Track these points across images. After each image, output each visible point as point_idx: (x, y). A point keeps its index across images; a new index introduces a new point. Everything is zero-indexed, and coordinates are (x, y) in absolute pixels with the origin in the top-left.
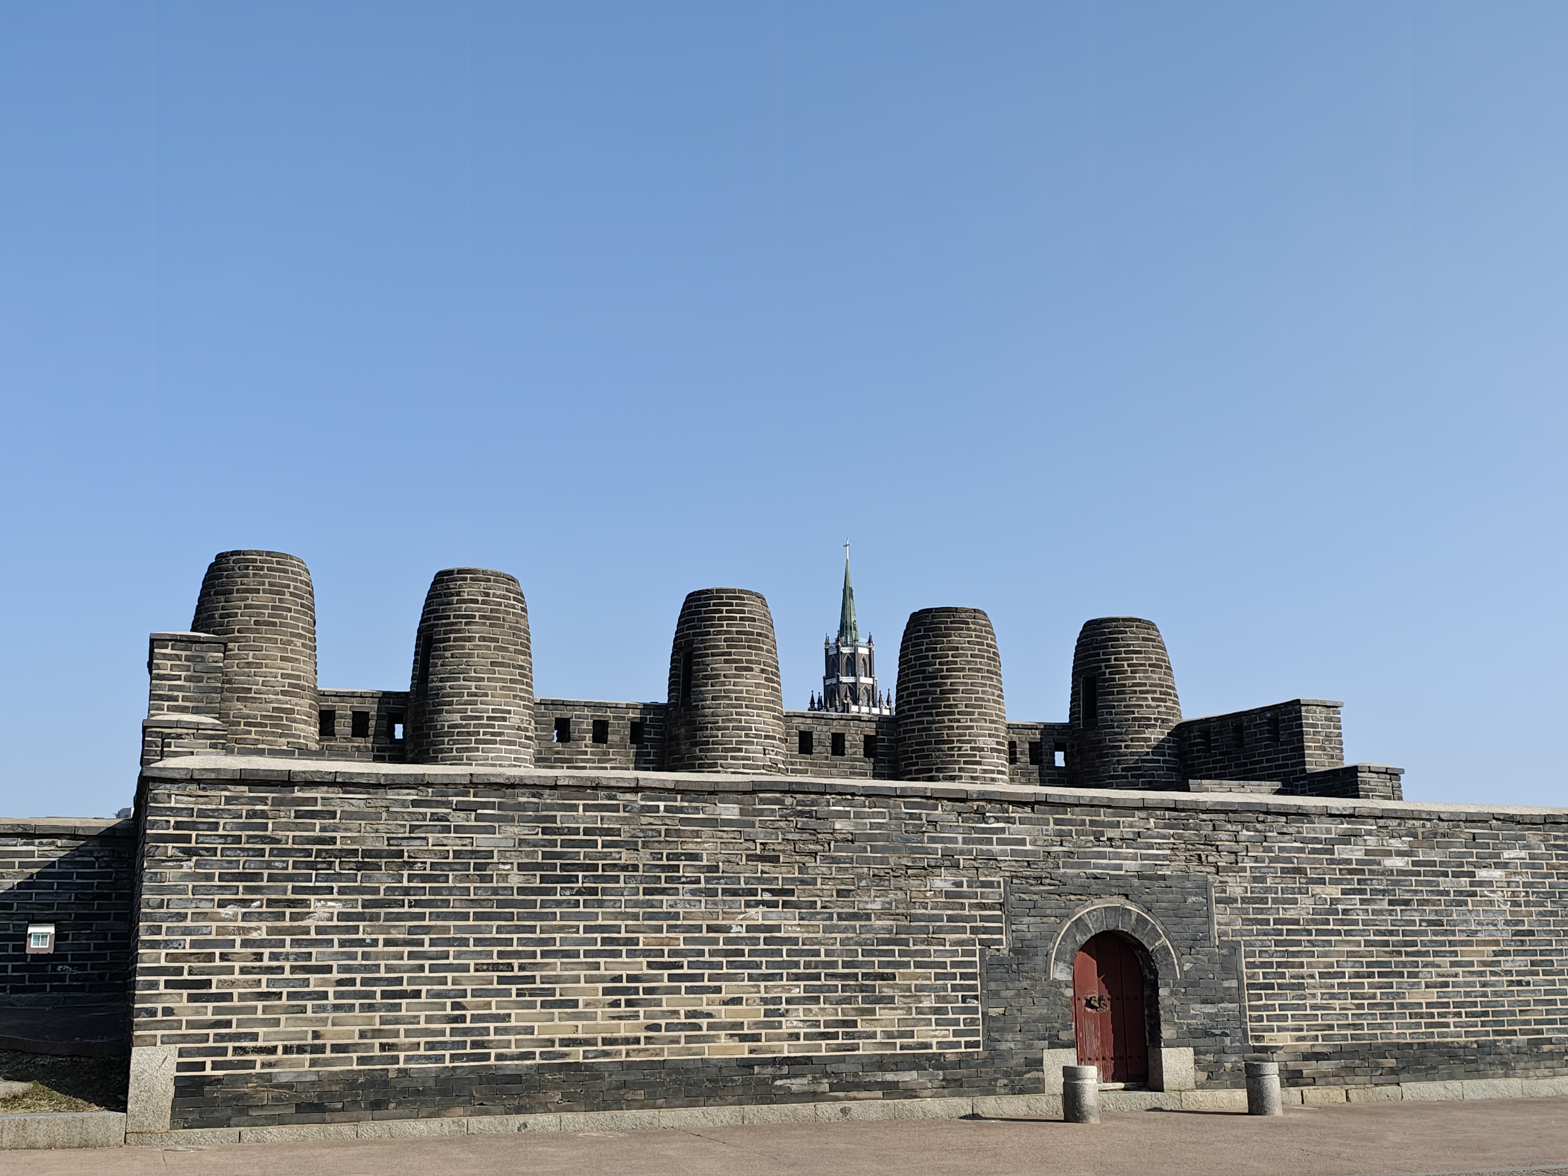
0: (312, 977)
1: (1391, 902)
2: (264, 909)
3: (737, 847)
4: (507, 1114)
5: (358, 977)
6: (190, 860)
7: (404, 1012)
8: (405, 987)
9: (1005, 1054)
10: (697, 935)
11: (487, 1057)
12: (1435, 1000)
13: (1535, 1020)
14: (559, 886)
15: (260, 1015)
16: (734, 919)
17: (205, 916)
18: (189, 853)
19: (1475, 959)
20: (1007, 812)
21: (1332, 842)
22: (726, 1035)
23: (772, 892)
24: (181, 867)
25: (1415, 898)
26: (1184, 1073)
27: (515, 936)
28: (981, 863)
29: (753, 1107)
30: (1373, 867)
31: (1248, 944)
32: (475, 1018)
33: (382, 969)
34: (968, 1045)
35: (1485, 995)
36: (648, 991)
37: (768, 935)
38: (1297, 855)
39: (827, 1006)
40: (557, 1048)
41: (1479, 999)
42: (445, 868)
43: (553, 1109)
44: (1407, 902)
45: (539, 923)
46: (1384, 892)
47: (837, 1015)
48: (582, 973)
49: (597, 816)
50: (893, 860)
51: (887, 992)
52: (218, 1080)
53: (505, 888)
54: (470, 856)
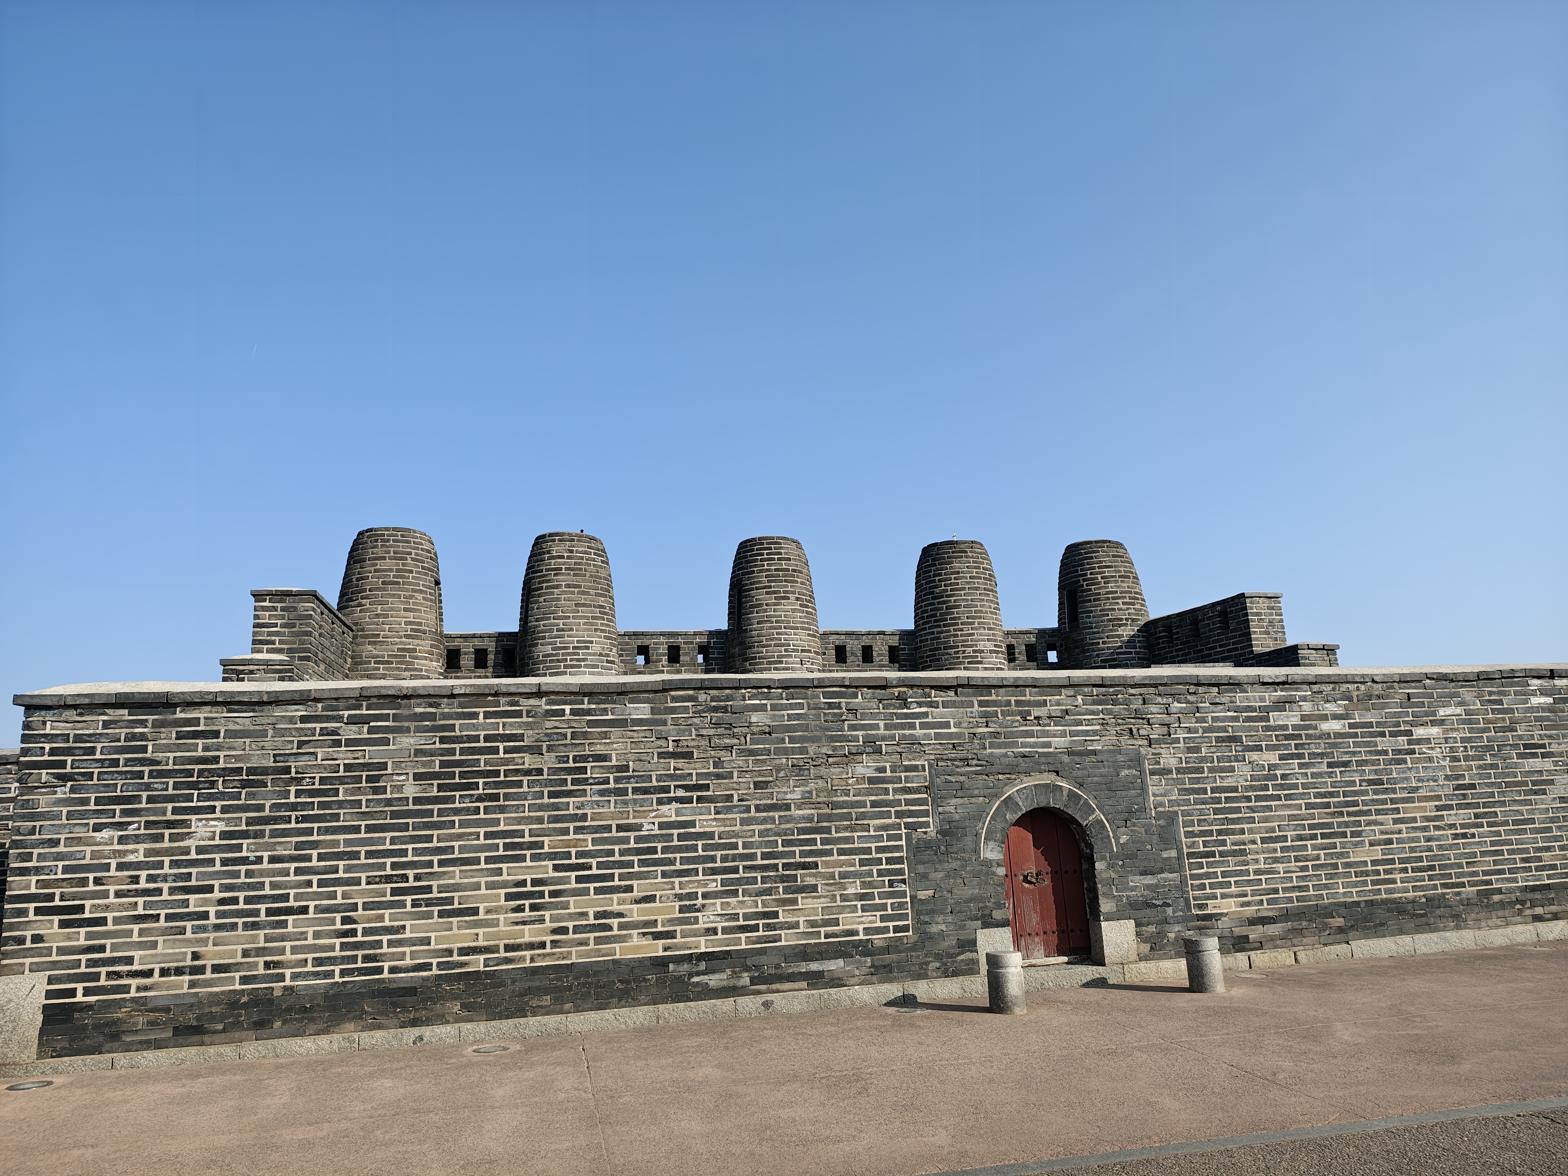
0: (192, 898)
1: (1330, 765)
2: (142, 831)
3: (648, 745)
4: (401, 1027)
5: (241, 895)
6: (65, 786)
7: (290, 929)
8: (292, 903)
9: (937, 936)
10: (606, 835)
11: (380, 970)
12: (1380, 857)
13: (1482, 871)
14: (457, 794)
15: (135, 938)
16: (646, 818)
17: (79, 841)
18: (64, 778)
19: (1418, 815)
20: (930, 697)
21: (1267, 710)
22: (639, 933)
23: (686, 788)
24: (55, 793)
25: (1354, 759)
26: (1126, 946)
27: (410, 847)
28: (904, 748)
29: (669, 1006)
30: (1310, 732)
31: (1185, 814)
32: (366, 932)
33: (267, 886)
34: (897, 929)
35: (1430, 849)
36: (554, 894)
37: (682, 831)
38: (1231, 724)
39: (746, 898)
40: (456, 958)
41: (1424, 854)
42: (334, 782)
43: (451, 1020)
44: (1346, 764)
45: (436, 833)
46: (1322, 755)
47: (757, 907)
48: (483, 880)
49: (498, 723)
50: (812, 749)
51: (810, 881)
52: (89, 1007)
53: (400, 799)
54: (362, 768)
